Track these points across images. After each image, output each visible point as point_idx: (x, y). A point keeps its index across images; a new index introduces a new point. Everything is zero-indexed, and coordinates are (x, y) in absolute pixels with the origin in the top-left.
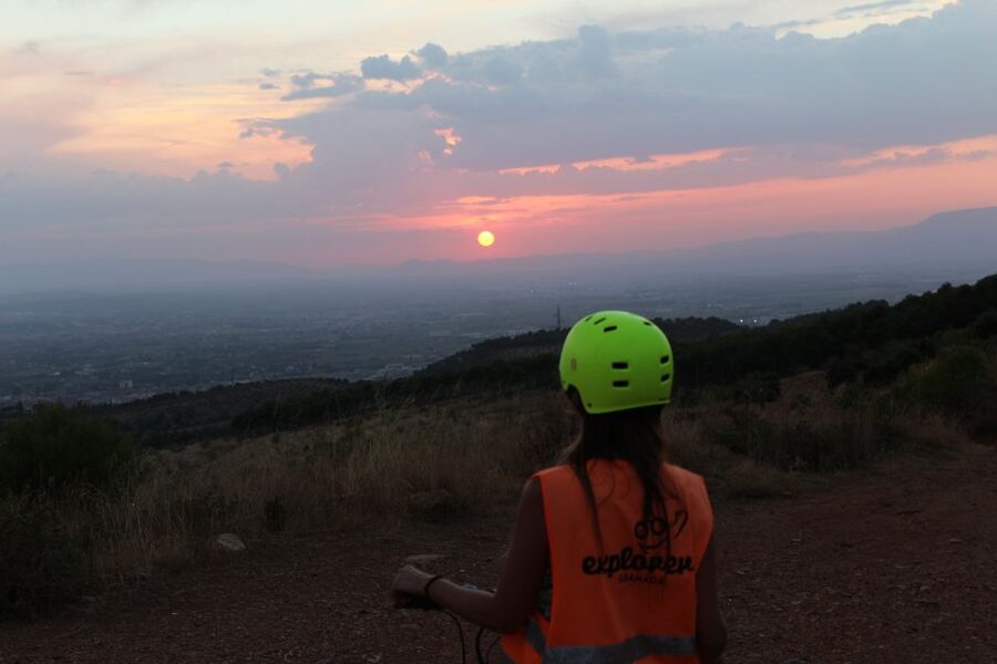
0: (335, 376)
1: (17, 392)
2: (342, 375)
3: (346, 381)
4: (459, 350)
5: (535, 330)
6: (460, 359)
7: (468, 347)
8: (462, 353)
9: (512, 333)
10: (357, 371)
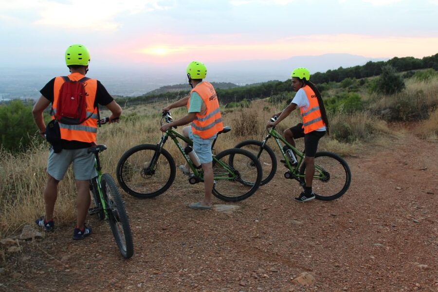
0: (119, 95)
1: (25, 96)
2: (121, 95)
3: (123, 96)
4: (156, 88)
5: (178, 84)
6: (156, 91)
7: (159, 88)
8: (157, 90)
9: (172, 84)
10: (126, 94)
